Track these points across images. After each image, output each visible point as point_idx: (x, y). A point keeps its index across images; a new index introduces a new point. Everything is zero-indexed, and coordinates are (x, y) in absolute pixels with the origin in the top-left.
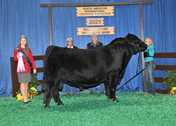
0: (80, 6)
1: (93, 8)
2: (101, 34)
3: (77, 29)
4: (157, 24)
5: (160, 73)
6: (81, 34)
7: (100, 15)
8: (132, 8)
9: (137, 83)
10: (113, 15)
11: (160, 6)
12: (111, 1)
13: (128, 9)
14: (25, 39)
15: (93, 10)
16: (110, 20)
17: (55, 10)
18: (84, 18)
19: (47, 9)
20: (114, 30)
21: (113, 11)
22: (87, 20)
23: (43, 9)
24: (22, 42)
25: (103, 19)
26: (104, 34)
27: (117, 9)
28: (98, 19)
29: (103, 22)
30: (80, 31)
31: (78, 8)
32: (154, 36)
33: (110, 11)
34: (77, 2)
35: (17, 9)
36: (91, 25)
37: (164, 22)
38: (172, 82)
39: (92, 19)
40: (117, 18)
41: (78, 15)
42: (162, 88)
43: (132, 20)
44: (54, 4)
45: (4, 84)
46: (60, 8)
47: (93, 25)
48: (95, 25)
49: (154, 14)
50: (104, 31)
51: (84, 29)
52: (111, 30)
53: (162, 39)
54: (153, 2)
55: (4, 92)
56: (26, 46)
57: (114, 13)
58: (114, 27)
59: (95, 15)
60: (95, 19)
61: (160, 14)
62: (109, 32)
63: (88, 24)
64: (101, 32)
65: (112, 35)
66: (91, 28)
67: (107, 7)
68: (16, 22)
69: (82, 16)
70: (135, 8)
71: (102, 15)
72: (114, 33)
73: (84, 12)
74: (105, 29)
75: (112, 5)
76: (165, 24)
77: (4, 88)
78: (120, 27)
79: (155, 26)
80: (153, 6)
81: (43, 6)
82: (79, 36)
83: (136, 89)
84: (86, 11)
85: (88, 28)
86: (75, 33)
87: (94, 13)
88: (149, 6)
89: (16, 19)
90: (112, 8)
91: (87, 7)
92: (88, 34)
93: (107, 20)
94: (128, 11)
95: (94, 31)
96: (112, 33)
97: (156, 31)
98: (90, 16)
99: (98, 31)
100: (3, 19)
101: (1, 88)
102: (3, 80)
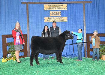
0: (46, 4)
1: (54, 5)
3: (44, 18)
4: (94, 16)
6: (47, 21)
7: (58, 9)
8: (78, 5)
11: (96, 4)
12: (65, 1)
15: (54, 6)
16: (65, 12)
17: (30, 6)
18: (49, 11)
19: (25, 5)
20: (67, 19)
21: (67, 7)
22: (50, 13)
23: (23, 5)
25: (60, 12)
27: (69, 6)
28: (57, 12)
29: (60, 14)
30: (46, 19)
31: (45, 5)
32: (92, 23)
33: (64, 7)
34: (44, 1)
35: (7, 5)
36: (53, 15)
37: (98, 14)
38: (102, 52)
39: (53, 12)
40: (69, 11)
41: (45, 9)
43: (78, 13)
44: (30, 2)
46: (34, 5)
47: (54, 15)
49: (92, 9)
51: (49, 18)
52: (65, 19)
53: (97, 25)
54: (91, 2)
58: (67, 17)
60: (55, 12)
62: (64, 20)
63: (51, 15)
64: (59, 20)
65: (66, 22)
66: (53, 17)
67: (63, 4)
68: (6, 13)
69: (47, 10)
70: (80, 6)
71: (60, 10)
73: (48, 7)
75: (66, 3)
76: (98, 16)
78: (70, 17)
79: (93, 16)
80: (91, 4)
81: (23, 3)
82: (45, 22)
84: (50, 7)
85: (51, 17)
86: (43, 20)
87: (55, 8)
88: (89, 4)
89: (6, 11)
90: (66, 5)
91: (50, 5)
92: (50, 21)
93: (63, 13)
94: (76, 7)
95: (54, 19)
96: (66, 20)
97: (93, 20)
98: (52, 10)
99: (57, 19)
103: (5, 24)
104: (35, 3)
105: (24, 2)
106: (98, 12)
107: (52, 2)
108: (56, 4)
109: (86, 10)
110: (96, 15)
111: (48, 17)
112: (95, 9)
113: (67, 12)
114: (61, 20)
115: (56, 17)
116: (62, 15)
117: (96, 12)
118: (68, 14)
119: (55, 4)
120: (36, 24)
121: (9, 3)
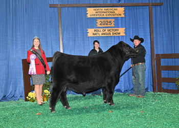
0: (90, 7)
1: (103, 8)
2: (111, 35)
3: (87, 30)
4: (166, 26)
5: (168, 73)
6: (92, 36)
7: (110, 16)
8: (141, 9)
10: (123, 16)
11: (169, 7)
12: (121, 2)
13: (138, 10)
14: (38, 40)
15: (103, 11)
16: (120, 21)
17: (65, 10)
19: (56, 9)
20: (124, 31)
21: (124, 12)
22: (97, 22)
23: (52, 9)
24: (35, 43)
25: (113, 20)
26: (115, 35)
27: (127, 11)
28: (109, 20)
29: (114, 23)
30: (91, 32)
31: (88, 9)
32: (163, 38)
34: (87, 3)
36: (102, 26)
39: (102, 20)
41: (89, 16)
42: (169, 88)
43: (142, 22)
44: (63, 5)
45: (13, 87)
46: (70, 9)
48: (105, 26)
49: (163, 16)
50: (115, 32)
51: (95, 31)
52: (122, 31)
54: (162, 4)
55: (13, 96)
56: (39, 47)
57: (125, 14)
59: (105, 16)
60: (105, 20)
61: (169, 16)
62: (119, 33)
63: (98, 25)
64: (111, 34)
65: (122, 36)
66: (101, 29)
67: (118, 8)
68: (25, 22)
69: (92, 17)
70: (144, 10)
71: (113, 16)
72: (124, 35)
73: (94, 12)
74: (116, 30)
75: (122, 7)
76: (173, 25)
77: (13, 92)
79: (164, 27)
80: (162, 8)
81: (52, 6)
84: (96, 12)
85: (99, 29)
86: (85, 34)
87: (105, 14)
88: (159, 7)
89: (25, 20)
90: (122, 9)
91: (97, 8)
92: (98, 35)
93: (118, 21)
94: (138, 12)
95: (104, 32)
97: (165, 32)
98: (101, 17)
99: (109, 32)
100: (11, 19)
101: (10, 91)
102: (12, 83)
104: (72, 6)
105: (54, 5)
107: (100, 4)
108: (107, 8)
109: (154, 16)
111: (94, 29)
112: (168, 15)
113: (124, 20)
115: (107, 29)
116: (117, 26)
117: (170, 20)
118: (125, 23)
119: (105, 8)
120: (75, 40)
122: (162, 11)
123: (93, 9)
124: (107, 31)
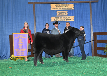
1: (61, 4)
2: (66, 21)
3: (51, 18)
4: (101, 15)
5: (102, 44)
6: (54, 21)
7: (65, 9)
8: (85, 5)
9: (88, 51)
11: (102, 3)
12: (72, 1)
13: (83, 5)
15: (61, 6)
16: (72, 12)
17: (37, 6)
19: (32, 5)
20: (74, 18)
21: (73, 7)
22: (57, 12)
23: (30, 5)
25: (67, 11)
27: (76, 6)
28: (64, 12)
29: (67, 13)
31: (51, 5)
32: (99, 22)
33: (71, 6)
34: (51, 1)
35: (14, 5)
36: (60, 15)
37: (105, 13)
39: (60, 12)
40: (76, 11)
41: (52, 9)
42: (103, 54)
43: (85, 13)
44: (36, 2)
45: (5, 51)
46: (41, 5)
47: (61, 15)
48: (62, 15)
49: (99, 9)
50: (68, 19)
51: (56, 18)
52: (72, 18)
53: (104, 24)
54: (98, 1)
55: (6, 57)
57: (74, 8)
58: (74, 17)
59: (62, 9)
60: (62, 12)
62: (71, 20)
63: (58, 14)
64: (66, 20)
65: (73, 21)
66: (60, 17)
67: (70, 4)
68: (13, 13)
69: (54, 9)
70: (87, 5)
71: (67, 9)
72: (74, 20)
73: (55, 7)
75: (73, 3)
76: (105, 15)
77: (6, 54)
78: (77, 16)
80: (98, 4)
81: (29, 3)
82: (52, 22)
83: (87, 55)
84: (56, 7)
85: (58, 17)
86: (50, 20)
88: (96, 3)
89: (13, 12)
90: (73, 5)
91: (57, 4)
93: (70, 12)
94: (83, 7)
95: (61, 19)
96: (73, 20)
97: (100, 19)
98: (59, 9)
99: (64, 19)
100: (5, 11)
101: (4, 54)
102: (5, 49)
103: (13, 24)
104: (42, 3)
105: (31, 2)
106: (105, 12)
107: (59, 2)
108: (63, 4)
109: (93, 9)
110: (103, 15)
112: (102, 8)
113: (74, 11)
114: (68, 20)
115: (63, 17)
116: (69, 15)
117: (103, 11)
118: (75, 13)
119: (62, 4)
120: (43, 24)
121: (16, 3)
122: (98, 6)
123: (54, 4)
124: (63, 18)
